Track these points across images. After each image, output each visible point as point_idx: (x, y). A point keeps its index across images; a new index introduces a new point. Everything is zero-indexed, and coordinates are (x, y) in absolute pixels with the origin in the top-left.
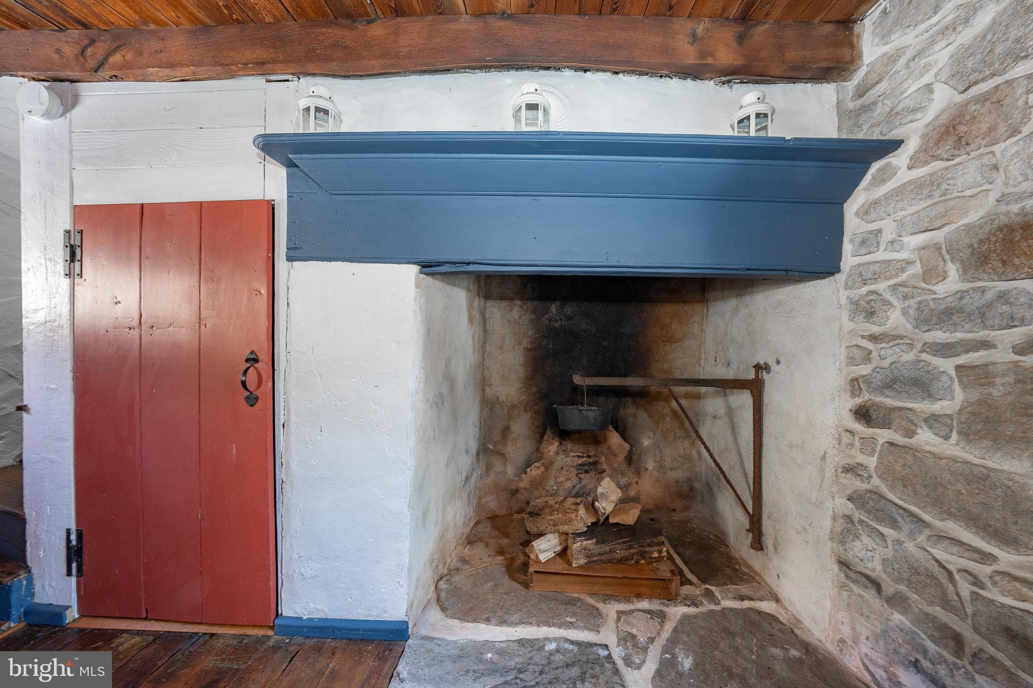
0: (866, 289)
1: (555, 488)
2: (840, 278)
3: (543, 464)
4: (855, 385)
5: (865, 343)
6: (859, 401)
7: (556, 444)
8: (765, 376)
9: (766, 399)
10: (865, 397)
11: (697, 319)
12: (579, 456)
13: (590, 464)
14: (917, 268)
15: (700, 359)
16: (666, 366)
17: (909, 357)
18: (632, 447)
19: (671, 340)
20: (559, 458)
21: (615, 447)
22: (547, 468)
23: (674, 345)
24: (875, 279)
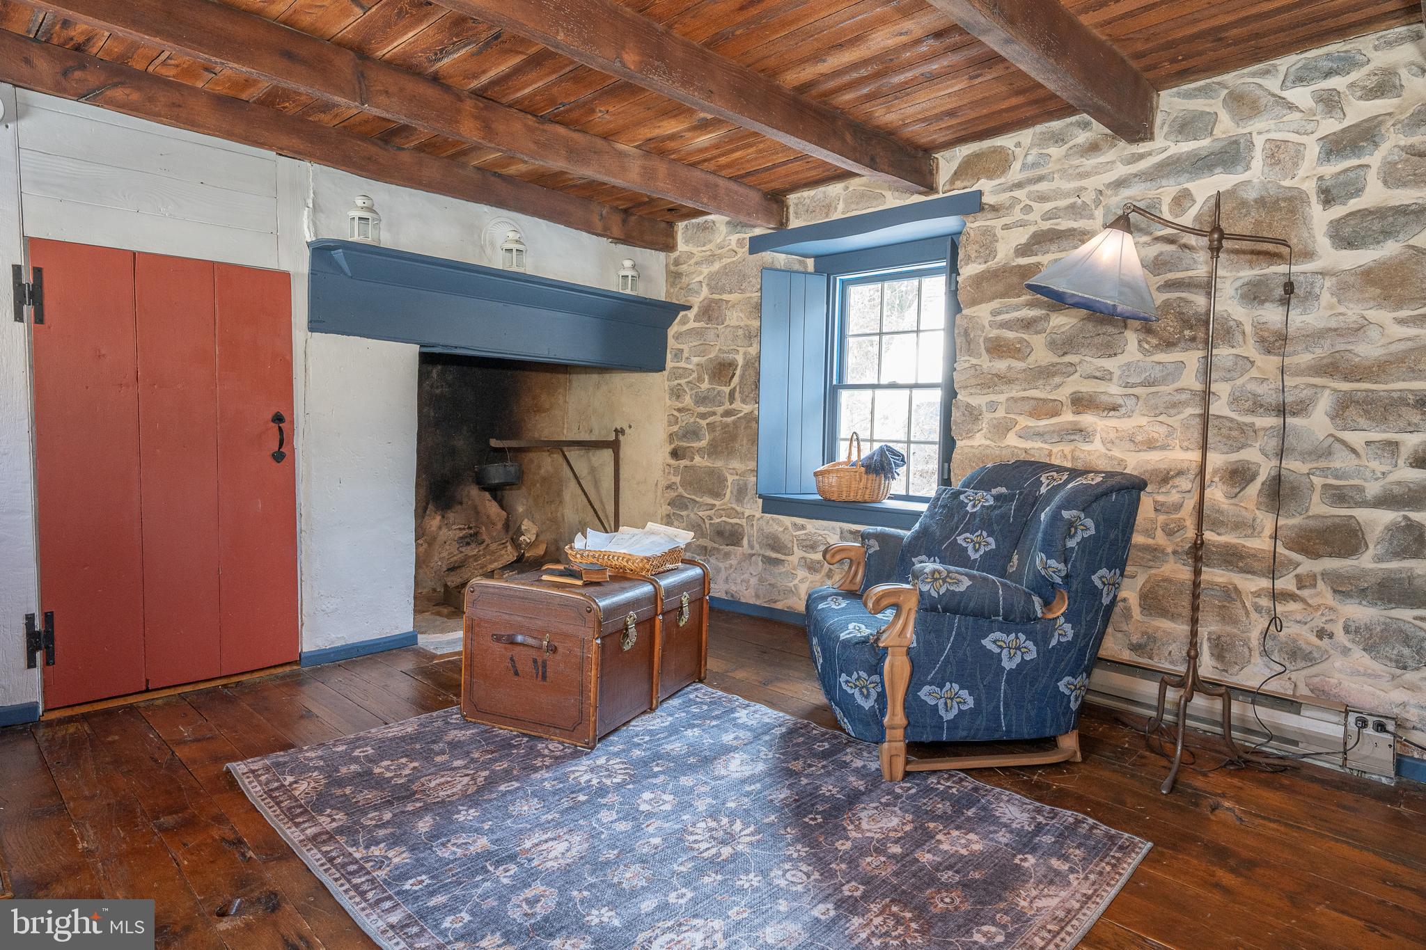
0: (676, 382)
1: (440, 563)
2: (665, 373)
3: (426, 541)
4: (671, 437)
5: (676, 413)
6: (673, 446)
7: (438, 518)
8: (621, 438)
9: (622, 455)
10: (676, 443)
11: (561, 390)
12: (460, 529)
13: (471, 535)
14: (695, 375)
15: (563, 428)
16: (536, 435)
17: (692, 420)
18: (508, 514)
19: (539, 410)
20: (441, 533)
21: (493, 517)
22: (430, 544)
23: (543, 415)
24: (680, 377)
